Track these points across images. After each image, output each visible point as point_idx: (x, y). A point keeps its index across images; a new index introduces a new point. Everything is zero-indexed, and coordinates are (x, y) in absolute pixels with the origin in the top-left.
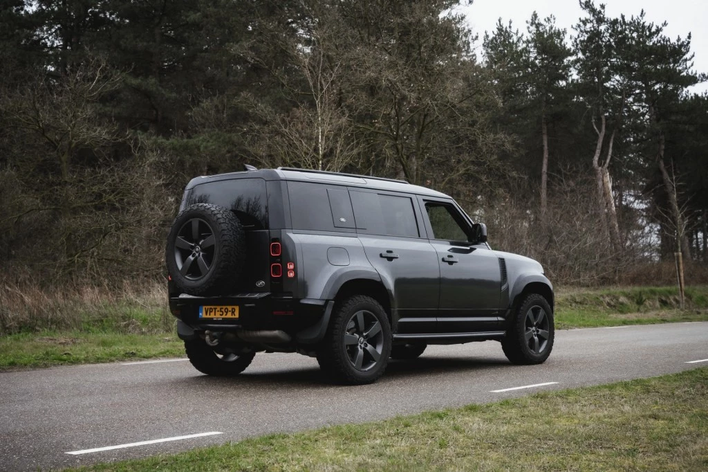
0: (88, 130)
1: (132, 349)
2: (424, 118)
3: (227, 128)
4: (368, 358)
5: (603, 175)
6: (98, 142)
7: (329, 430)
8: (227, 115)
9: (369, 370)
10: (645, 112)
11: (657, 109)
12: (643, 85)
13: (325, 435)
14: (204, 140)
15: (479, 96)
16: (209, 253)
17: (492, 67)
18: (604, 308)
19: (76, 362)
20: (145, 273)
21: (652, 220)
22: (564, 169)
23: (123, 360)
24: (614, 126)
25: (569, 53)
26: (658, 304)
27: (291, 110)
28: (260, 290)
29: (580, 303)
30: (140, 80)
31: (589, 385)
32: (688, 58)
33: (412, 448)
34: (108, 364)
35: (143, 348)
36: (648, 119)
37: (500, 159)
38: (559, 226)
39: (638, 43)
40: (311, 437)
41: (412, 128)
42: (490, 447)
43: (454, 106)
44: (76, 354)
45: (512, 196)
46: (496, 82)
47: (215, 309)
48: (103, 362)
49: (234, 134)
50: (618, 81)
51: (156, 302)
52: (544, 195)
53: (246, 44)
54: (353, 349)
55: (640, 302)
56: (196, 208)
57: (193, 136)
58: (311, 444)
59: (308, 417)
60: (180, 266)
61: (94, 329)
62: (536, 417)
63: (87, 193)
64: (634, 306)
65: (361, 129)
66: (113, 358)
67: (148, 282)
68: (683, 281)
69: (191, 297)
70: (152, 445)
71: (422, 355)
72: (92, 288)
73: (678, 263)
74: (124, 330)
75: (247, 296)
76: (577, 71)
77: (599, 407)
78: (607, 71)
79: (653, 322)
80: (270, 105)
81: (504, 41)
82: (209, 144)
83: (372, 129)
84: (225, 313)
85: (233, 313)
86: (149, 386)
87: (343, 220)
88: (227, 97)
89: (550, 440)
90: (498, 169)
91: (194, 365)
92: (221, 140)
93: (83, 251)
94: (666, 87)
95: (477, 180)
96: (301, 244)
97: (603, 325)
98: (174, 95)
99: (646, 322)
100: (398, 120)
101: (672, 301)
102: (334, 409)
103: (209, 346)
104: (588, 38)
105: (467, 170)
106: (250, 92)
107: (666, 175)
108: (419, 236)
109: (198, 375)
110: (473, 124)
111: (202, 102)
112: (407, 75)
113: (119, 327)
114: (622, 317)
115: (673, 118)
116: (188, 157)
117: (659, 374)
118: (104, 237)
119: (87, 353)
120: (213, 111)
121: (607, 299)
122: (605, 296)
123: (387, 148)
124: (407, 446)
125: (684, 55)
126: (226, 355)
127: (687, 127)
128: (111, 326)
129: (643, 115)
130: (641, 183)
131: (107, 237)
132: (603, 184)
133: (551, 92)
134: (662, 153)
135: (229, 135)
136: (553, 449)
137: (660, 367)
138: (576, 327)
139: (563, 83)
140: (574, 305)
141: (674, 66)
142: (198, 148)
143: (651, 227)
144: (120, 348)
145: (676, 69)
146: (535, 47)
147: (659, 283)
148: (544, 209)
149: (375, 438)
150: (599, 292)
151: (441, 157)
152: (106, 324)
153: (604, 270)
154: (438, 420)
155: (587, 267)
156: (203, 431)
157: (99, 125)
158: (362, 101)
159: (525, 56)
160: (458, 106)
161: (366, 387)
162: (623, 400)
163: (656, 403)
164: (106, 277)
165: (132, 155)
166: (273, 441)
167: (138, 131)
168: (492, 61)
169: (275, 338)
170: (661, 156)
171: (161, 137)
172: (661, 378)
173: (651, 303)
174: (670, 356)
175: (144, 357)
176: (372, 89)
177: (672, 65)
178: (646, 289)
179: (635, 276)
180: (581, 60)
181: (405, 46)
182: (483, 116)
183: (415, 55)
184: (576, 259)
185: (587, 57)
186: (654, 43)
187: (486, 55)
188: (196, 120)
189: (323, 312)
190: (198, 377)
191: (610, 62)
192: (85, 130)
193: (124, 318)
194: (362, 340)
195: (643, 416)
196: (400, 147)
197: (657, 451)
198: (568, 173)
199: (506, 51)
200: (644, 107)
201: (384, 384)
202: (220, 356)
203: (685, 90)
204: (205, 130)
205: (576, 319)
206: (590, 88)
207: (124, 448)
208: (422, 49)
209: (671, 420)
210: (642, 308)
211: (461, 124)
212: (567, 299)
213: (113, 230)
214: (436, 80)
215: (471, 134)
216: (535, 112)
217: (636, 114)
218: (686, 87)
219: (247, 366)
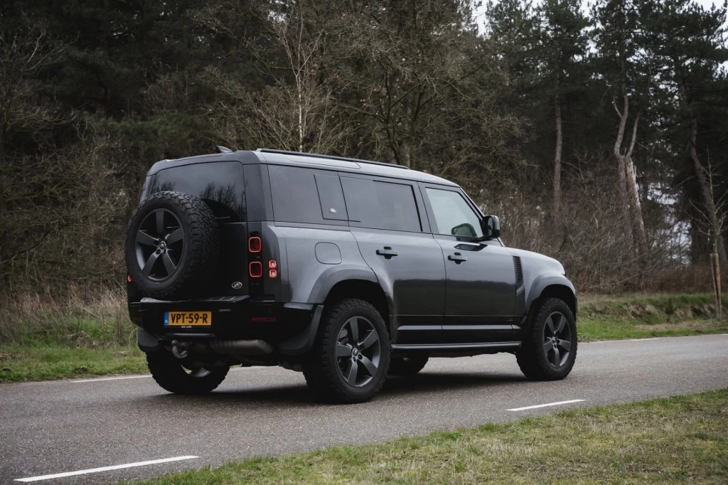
0: (25, 110)
1: (82, 364)
2: (420, 97)
3: (189, 109)
4: (363, 372)
5: (626, 164)
6: (38, 124)
7: (324, 453)
8: (189, 94)
9: (364, 386)
10: (673, 91)
11: (688, 89)
12: (672, 60)
13: (320, 458)
14: (162, 122)
15: (483, 72)
16: (176, 249)
17: (496, 39)
18: (629, 319)
19: (18, 379)
20: (93, 278)
21: (681, 217)
22: (581, 158)
23: (72, 378)
24: (638, 107)
25: (587, 23)
26: (690, 314)
27: (264, 88)
28: (237, 293)
29: (601, 312)
30: (85, 53)
31: (621, 403)
32: (724, 29)
33: (424, 472)
34: (55, 382)
35: (95, 363)
36: (677, 100)
37: (507, 145)
38: (575, 223)
39: (666, 10)
40: (304, 460)
41: (405, 109)
42: (515, 471)
43: (455, 83)
44: (17, 371)
45: (521, 190)
46: (501, 57)
47: (183, 315)
48: (50, 380)
49: (196, 116)
50: (643, 56)
51: (107, 312)
52: (557, 187)
53: (211, 11)
54: (345, 362)
55: (670, 311)
56: (160, 196)
57: (149, 118)
58: (304, 468)
59: (297, 439)
60: (142, 265)
61: (36, 342)
62: (563, 438)
63: (26, 184)
64: (664, 316)
65: (346, 110)
66: (61, 375)
67: (98, 288)
68: (719, 288)
69: (154, 301)
70: (117, 470)
71: (423, 370)
72: (33, 295)
73: (715, 266)
74: (72, 343)
75: (221, 300)
76: (595, 44)
77: (636, 426)
78: (630, 44)
79: (686, 333)
80: (240, 82)
81: (511, 8)
82: (168, 127)
83: (359, 110)
84: (195, 320)
85: (205, 319)
86: (107, 406)
87: (333, 210)
88: (189, 73)
89: (583, 462)
90: (505, 157)
91: (158, 382)
92: (181, 122)
93: (20, 252)
94: (699, 62)
95: (481, 170)
96: (285, 239)
97: (629, 337)
98: (126, 70)
99: (677, 333)
100: (389, 99)
101: (707, 310)
102: (326, 430)
103: (177, 358)
104: (609, 5)
105: (469, 158)
106: (215, 66)
107: (698, 165)
108: (422, 230)
109: (162, 393)
110: (476, 105)
111: (160, 79)
112: (400, 47)
113: (66, 339)
114: (651, 328)
115: (707, 99)
116: (143, 142)
117: (699, 390)
118: (45, 236)
119: (30, 369)
120: (172, 89)
121: (632, 308)
122: (629, 304)
123: (377, 131)
124: (418, 470)
125: (720, 25)
126: (196, 370)
127: (722, 109)
128: (56, 339)
129: (672, 95)
130: (668, 175)
131: (49, 237)
132: (626, 175)
133: (565, 68)
134: (694, 139)
135: (191, 117)
136: (589, 473)
137: (701, 383)
138: (599, 339)
139: (578, 58)
140: (593, 314)
141: (708, 38)
142: (155, 132)
143: (680, 226)
144: (68, 364)
145: (710, 42)
146: (547, 15)
147: (691, 289)
148: (557, 204)
149: (379, 461)
150: (622, 300)
151: (439, 143)
152: (50, 337)
153: (627, 274)
154: (449, 441)
155: (607, 271)
156: (175, 455)
157: (39, 105)
158: (346, 77)
159: (536, 27)
160: (459, 83)
161: (360, 406)
162: (662, 419)
163: (701, 421)
164: (49, 281)
165: (78, 140)
166: (260, 465)
167: (85, 112)
168: (496, 32)
169: (254, 348)
170: (692, 143)
171: (111, 119)
172: (703, 394)
173: (683, 313)
174: (711, 371)
175: (97, 374)
176: (359, 63)
177: (705, 37)
178: (677, 296)
179: (663, 281)
180: (601, 31)
181: (396, 14)
182: (488, 95)
183: (409, 23)
184: (595, 262)
185: (607, 28)
186: (684, 12)
187: (490, 25)
188: (152, 100)
189: (311, 319)
190: (162, 396)
191: (634, 33)
192: (21, 111)
193: (71, 330)
194: (356, 351)
195: (688, 436)
196: (391, 131)
197: (709, 474)
198: (586, 163)
199: (512, 21)
200: (672, 86)
201: (382, 403)
202: (188, 372)
203: (720, 66)
204: (163, 111)
205: (597, 330)
206: (611, 64)
207: (83, 475)
208: (418, 16)
209: (721, 440)
210: (672, 318)
211: (462, 104)
212: (586, 308)
213: (56, 228)
214: (433, 53)
215: (474, 116)
216: (547, 92)
217: (664, 94)
218: (722, 63)
219: (220, 383)
